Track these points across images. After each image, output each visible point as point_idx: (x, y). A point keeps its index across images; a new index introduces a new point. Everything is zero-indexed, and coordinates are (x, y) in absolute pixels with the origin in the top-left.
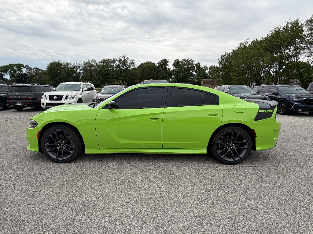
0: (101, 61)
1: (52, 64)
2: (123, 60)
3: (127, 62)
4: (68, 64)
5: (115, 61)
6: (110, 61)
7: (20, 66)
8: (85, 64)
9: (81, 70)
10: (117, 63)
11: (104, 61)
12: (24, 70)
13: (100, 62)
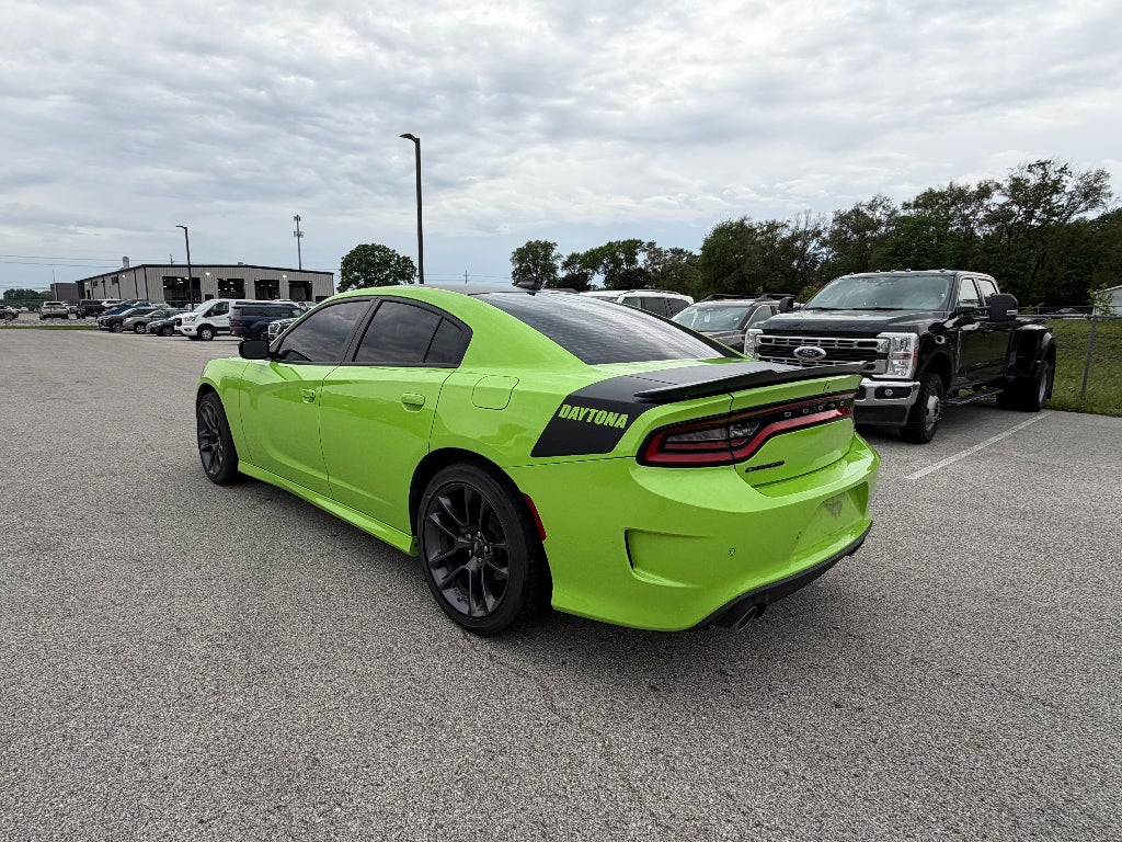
0: (912, 200)
1: (721, 231)
2: (1034, 179)
3: (1056, 188)
4: (773, 227)
5: (984, 192)
6: (959, 196)
7: (631, 247)
8: (842, 219)
9: (823, 244)
10: (998, 199)
11: (929, 199)
12: (641, 258)
13: (906, 206)
